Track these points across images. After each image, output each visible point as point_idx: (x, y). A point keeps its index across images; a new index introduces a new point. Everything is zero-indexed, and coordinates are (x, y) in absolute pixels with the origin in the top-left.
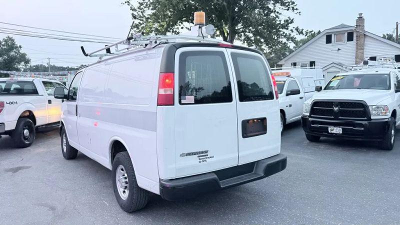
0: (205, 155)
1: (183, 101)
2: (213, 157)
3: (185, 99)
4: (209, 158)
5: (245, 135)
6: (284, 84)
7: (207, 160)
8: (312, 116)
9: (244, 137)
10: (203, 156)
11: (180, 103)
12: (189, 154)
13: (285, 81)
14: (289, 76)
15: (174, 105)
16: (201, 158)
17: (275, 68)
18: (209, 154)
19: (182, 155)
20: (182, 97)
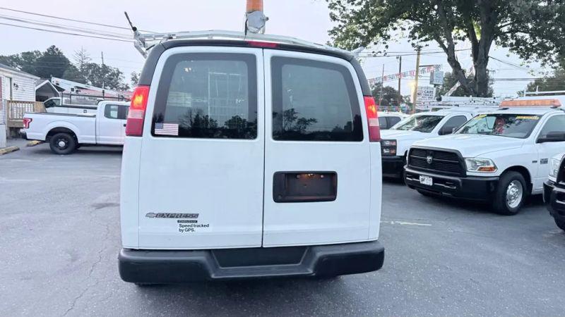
0: (193, 221)
1: (157, 131)
2: (208, 226)
3: (162, 128)
4: (198, 226)
5: (280, 197)
6: (537, 121)
7: (195, 229)
8: (561, 183)
9: (277, 199)
10: (190, 222)
11: (153, 134)
12: (162, 215)
13: (540, 116)
14: (555, 107)
15: (141, 135)
16: (183, 224)
17: (537, 92)
18: (200, 220)
19: (149, 215)
20: (157, 124)
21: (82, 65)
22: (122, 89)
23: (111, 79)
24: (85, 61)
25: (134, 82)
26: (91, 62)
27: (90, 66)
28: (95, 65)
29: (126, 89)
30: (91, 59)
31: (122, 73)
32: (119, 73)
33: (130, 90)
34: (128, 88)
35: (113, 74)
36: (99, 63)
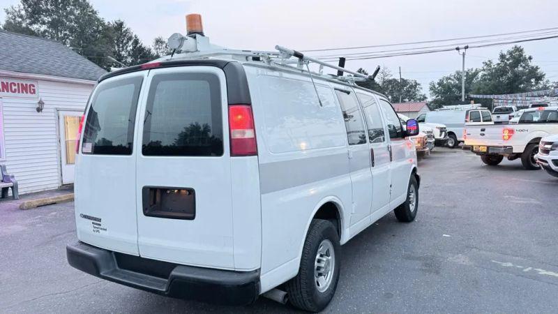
4: (101, 229)
10: (97, 224)
12: (86, 217)
16: (95, 226)
19: (81, 215)
21: (384, 82)
22: (420, 100)
23: (410, 91)
24: (386, 78)
25: (432, 91)
26: (391, 78)
27: (390, 82)
28: (395, 80)
29: (423, 100)
30: (392, 75)
31: (419, 84)
32: (416, 84)
33: (427, 100)
34: (426, 98)
35: (411, 87)
36: (397, 77)
